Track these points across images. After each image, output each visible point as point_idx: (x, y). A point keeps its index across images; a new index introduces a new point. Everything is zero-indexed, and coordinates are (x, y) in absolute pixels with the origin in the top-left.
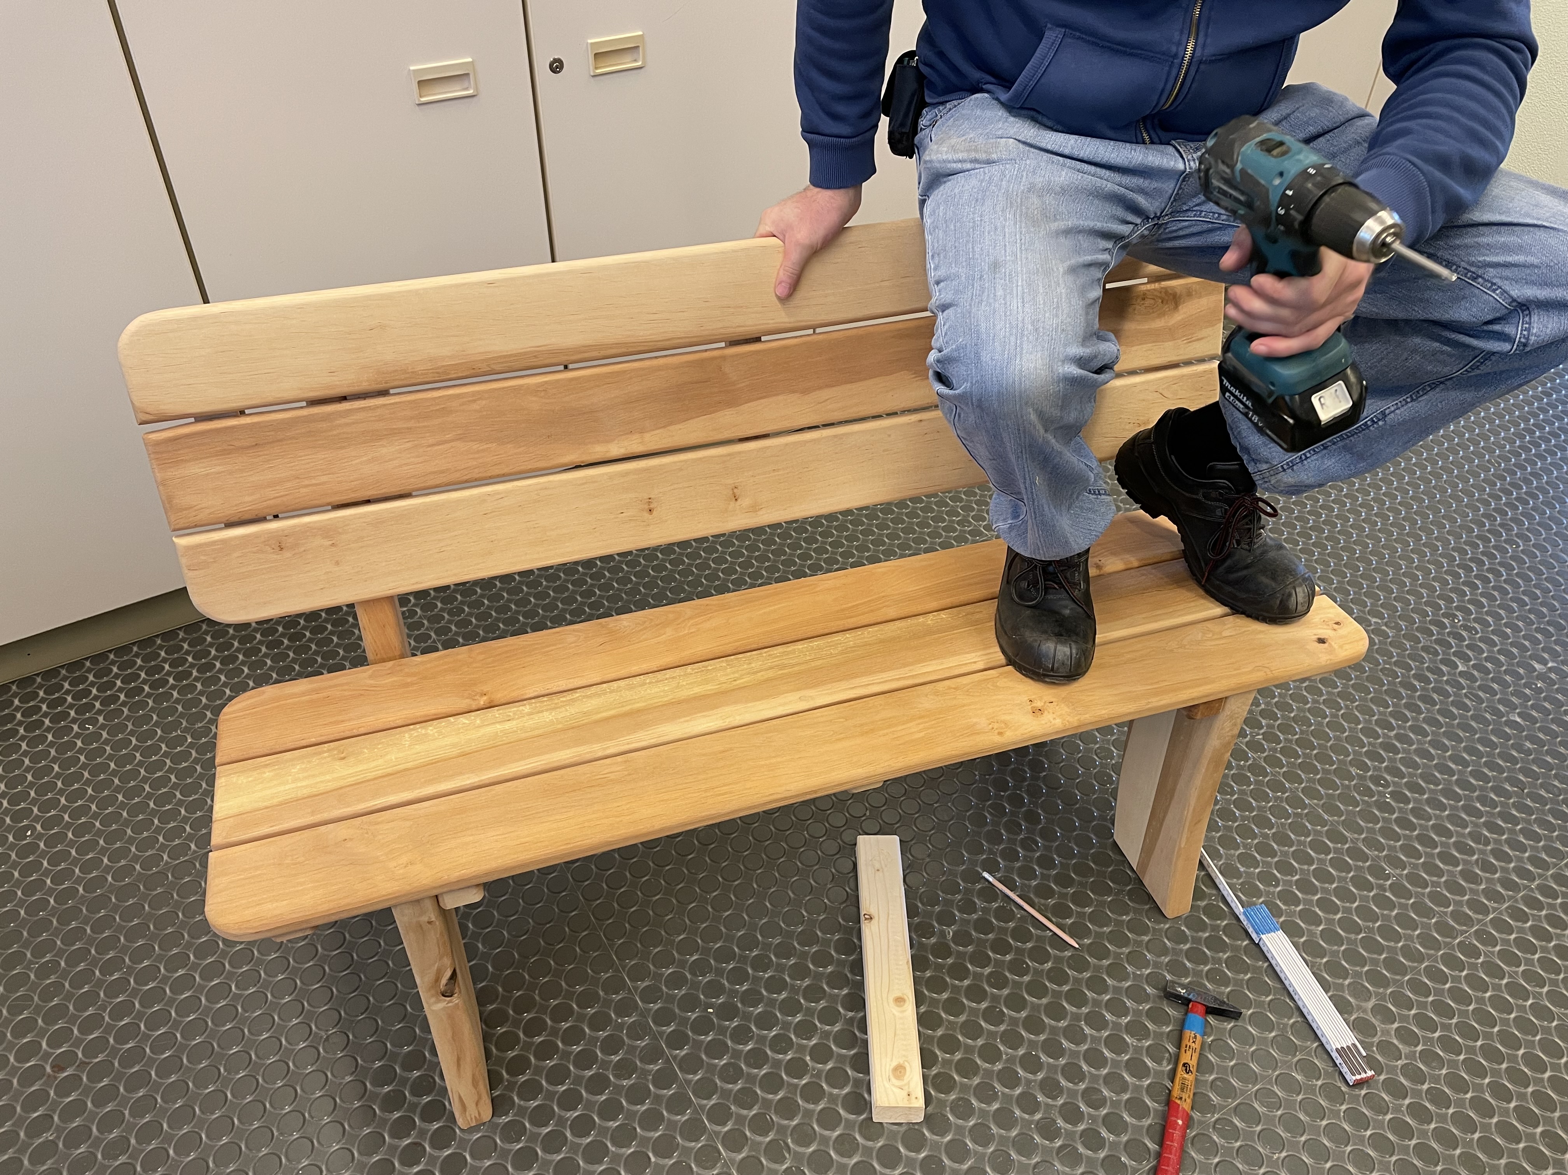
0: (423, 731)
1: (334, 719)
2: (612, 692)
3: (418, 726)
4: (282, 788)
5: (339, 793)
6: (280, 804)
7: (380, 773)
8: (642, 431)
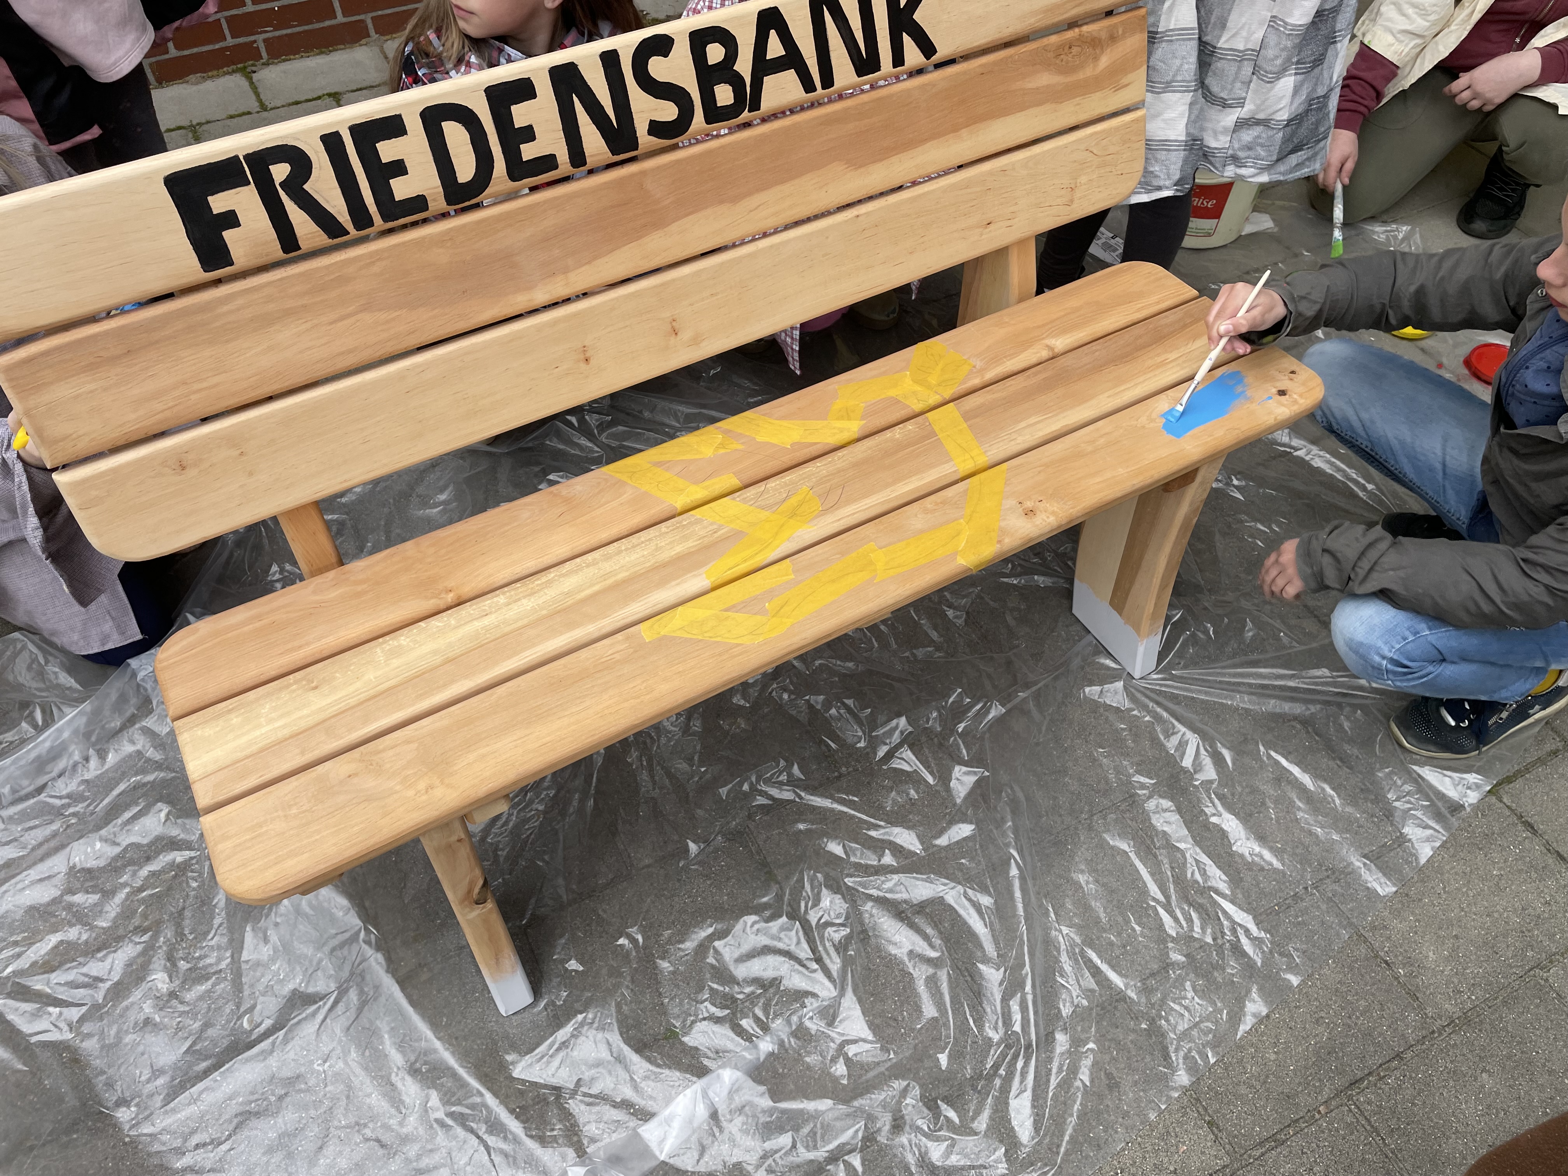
0: (396, 643)
1: (289, 646)
2: (588, 566)
3: (387, 638)
4: (258, 733)
5: (324, 725)
6: (262, 750)
7: (363, 697)
8: (566, 271)
